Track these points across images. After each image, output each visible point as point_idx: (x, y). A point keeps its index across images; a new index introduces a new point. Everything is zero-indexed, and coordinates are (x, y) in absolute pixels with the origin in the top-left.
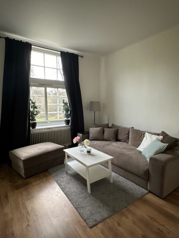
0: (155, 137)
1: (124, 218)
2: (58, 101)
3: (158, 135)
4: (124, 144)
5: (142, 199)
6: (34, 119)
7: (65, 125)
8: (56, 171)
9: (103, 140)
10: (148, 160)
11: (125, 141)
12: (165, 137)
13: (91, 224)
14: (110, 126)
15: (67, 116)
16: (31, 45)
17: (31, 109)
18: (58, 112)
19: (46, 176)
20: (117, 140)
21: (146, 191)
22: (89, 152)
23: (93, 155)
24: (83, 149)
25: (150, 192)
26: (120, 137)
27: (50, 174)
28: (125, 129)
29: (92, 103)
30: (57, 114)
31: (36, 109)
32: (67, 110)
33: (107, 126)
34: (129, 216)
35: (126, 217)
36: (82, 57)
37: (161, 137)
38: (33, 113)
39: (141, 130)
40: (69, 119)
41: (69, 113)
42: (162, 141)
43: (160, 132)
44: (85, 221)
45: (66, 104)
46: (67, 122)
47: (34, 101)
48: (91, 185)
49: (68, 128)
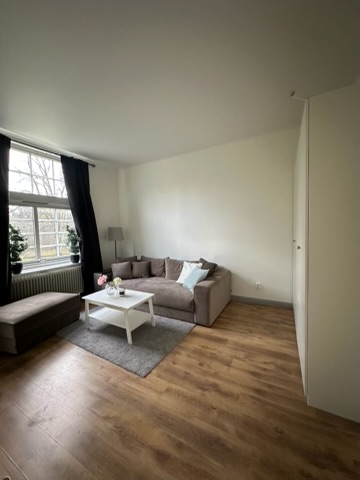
0: (194, 265)
1: (178, 356)
2: (57, 228)
3: (197, 262)
4: (160, 278)
5: (191, 334)
6: (17, 258)
7: (71, 263)
8: (71, 332)
9: (134, 278)
10: (192, 290)
11: (160, 276)
12: (205, 264)
13: (144, 374)
14: (139, 258)
15: (74, 249)
16: (10, 140)
17: (12, 242)
18: (58, 244)
19: (55, 343)
20: (151, 275)
21: (193, 325)
22: (122, 293)
23: (127, 296)
24: (112, 291)
25: (197, 324)
26: (154, 272)
27: (62, 338)
28: (159, 260)
29: (110, 229)
30: (55, 247)
31: (20, 242)
32: (74, 242)
33: (135, 259)
34: (182, 352)
35: (180, 354)
36: (94, 166)
37: (201, 264)
38: (15, 248)
39: (178, 259)
40: (79, 254)
41: (78, 244)
42: (202, 268)
43: (198, 260)
44: (135, 373)
45: (72, 232)
46: (75, 259)
47: (16, 229)
48: (132, 333)
49: (78, 267)
